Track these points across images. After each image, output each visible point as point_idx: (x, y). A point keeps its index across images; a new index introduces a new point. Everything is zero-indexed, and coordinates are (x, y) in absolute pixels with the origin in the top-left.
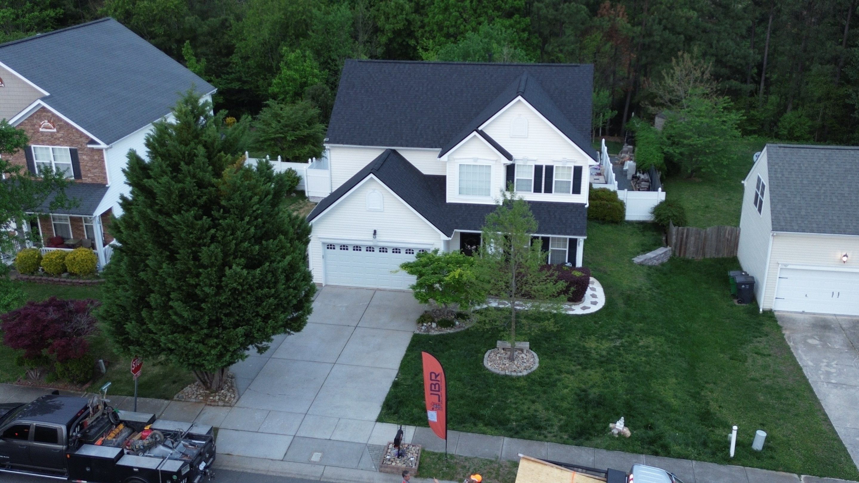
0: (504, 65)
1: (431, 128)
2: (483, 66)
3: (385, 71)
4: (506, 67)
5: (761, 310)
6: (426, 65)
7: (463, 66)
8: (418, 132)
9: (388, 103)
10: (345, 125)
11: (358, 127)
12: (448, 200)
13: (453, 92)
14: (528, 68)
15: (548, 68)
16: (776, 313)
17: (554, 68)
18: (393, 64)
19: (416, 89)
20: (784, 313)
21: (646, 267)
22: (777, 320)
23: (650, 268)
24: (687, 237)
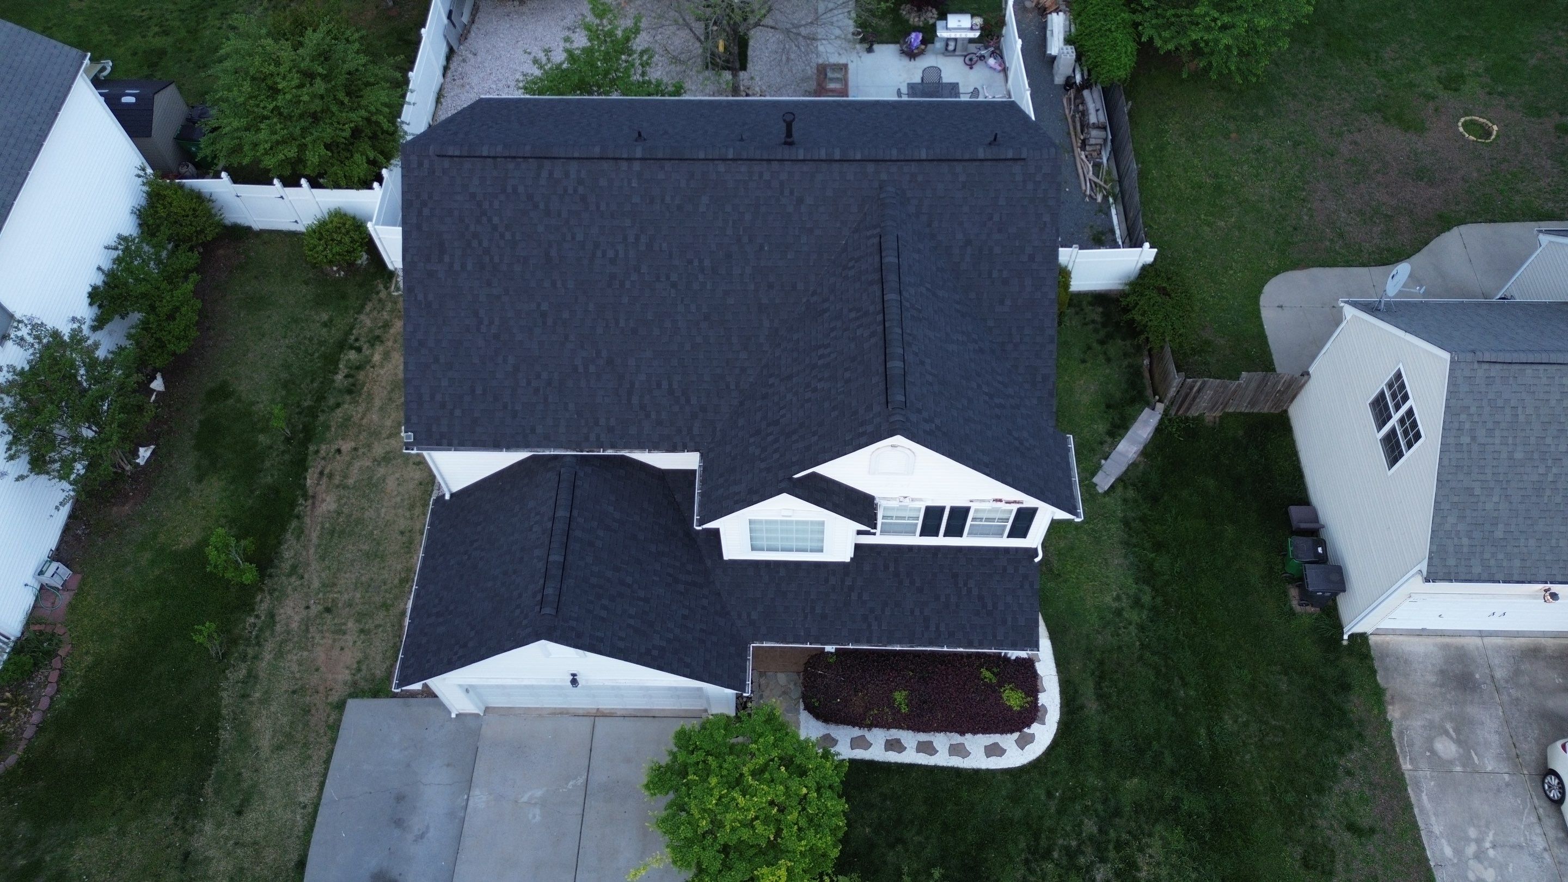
5: (1346, 637)
12: (727, 555)
15: (945, 167)
16: (1372, 640)
18: (533, 164)
20: (1388, 638)
21: (1120, 490)
22: (1376, 664)
23: (1125, 487)
24: (1199, 391)
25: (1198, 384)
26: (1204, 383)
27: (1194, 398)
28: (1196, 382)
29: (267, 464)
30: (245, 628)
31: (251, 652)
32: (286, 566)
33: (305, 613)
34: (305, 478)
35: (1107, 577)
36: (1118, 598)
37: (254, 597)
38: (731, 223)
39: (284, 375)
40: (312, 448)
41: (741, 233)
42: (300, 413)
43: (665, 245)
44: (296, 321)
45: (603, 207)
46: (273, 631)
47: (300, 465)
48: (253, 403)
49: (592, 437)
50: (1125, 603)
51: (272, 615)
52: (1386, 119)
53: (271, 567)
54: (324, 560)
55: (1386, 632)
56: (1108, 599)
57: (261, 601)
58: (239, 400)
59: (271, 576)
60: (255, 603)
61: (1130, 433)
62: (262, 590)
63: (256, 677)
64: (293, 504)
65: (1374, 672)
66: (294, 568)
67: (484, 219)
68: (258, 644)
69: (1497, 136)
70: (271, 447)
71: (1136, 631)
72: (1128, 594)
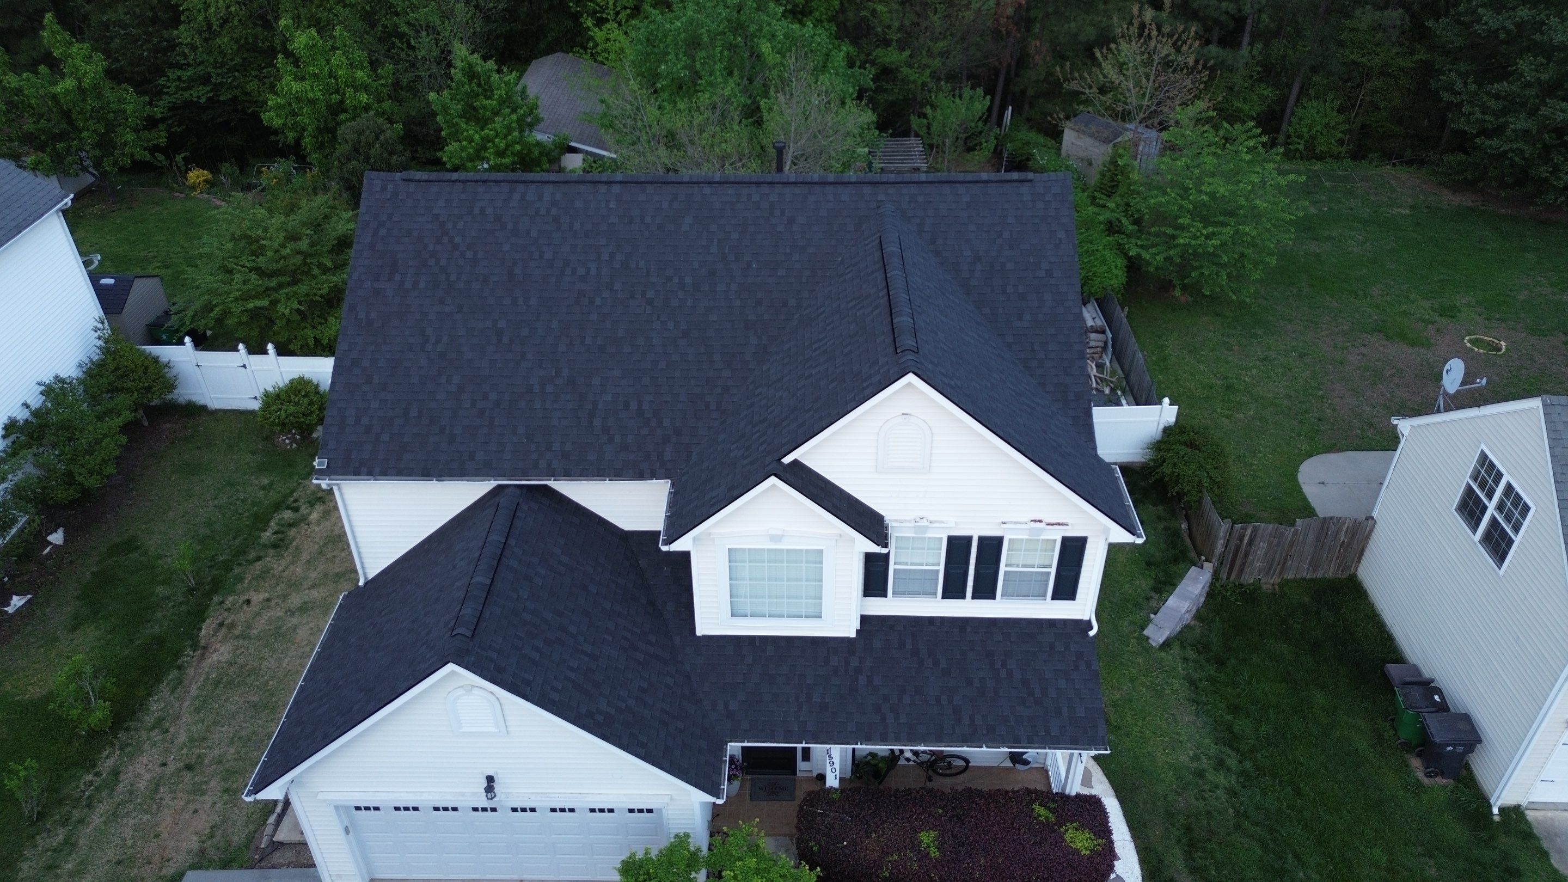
0: (823, 183)
1: (633, 406)
2: (765, 189)
3: (482, 211)
4: (830, 189)
5: (1495, 811)
6: (603, 189)
7: (707, 190)
8: (597, 422)
9: (502, 324)
10: (375, 405)
11: (414, 413)
12: (702, 629)
13: (688, 280)
14: (892, 190)
15: (946, 189)
16: (1530, 815)
17: (961, 189)
18: (505, 187)
19: (581, 271)
20: (1550, 814)
21: (1176, 647)
22: (1545, 845)
23: (1183, 647)
24: (1251, 542)
25: (1249, 532)
26: (1255, 530)
27: (1247, 555)
28: (1245, 529)
29: (159, 615)
30: (77, 787)
31: (76, 814)
32: (149, 720)
33: (158, 770)
34: (200, 629)
35: (1178, 734)
36: (1196, 758)
37: (100, 752)
38: (716, 241)
39: (206, 531)
40: (216, 599)
41: (727, 251)
42: (212, 567)
43: (642, 264)
44: (231, 484)
45: (577, 226)
46: (112, 790)
47: (198, 615)
48: (159, 557)
49: (543, 464)
50: (1205, 763)
51: (116, 774)
52: (1388, 338)
53: (131, 720)
54: (198, 713)
55: (1545, 806)
56: (1183, 758)
57: (108, 756)
58: (145, 553)
59: (127, 730)
60: (99, 759)
61: (1177, 589)
62: (112, 744)
63: (74, 845)
64: (178, 654)
65: (1544, 855)
66: (160, 721)
67: (445, 240)
68: (89, 806)
69: (1507, 349)
70: (168, 598)
71: (1226, 796)
72: (1207, 755)
